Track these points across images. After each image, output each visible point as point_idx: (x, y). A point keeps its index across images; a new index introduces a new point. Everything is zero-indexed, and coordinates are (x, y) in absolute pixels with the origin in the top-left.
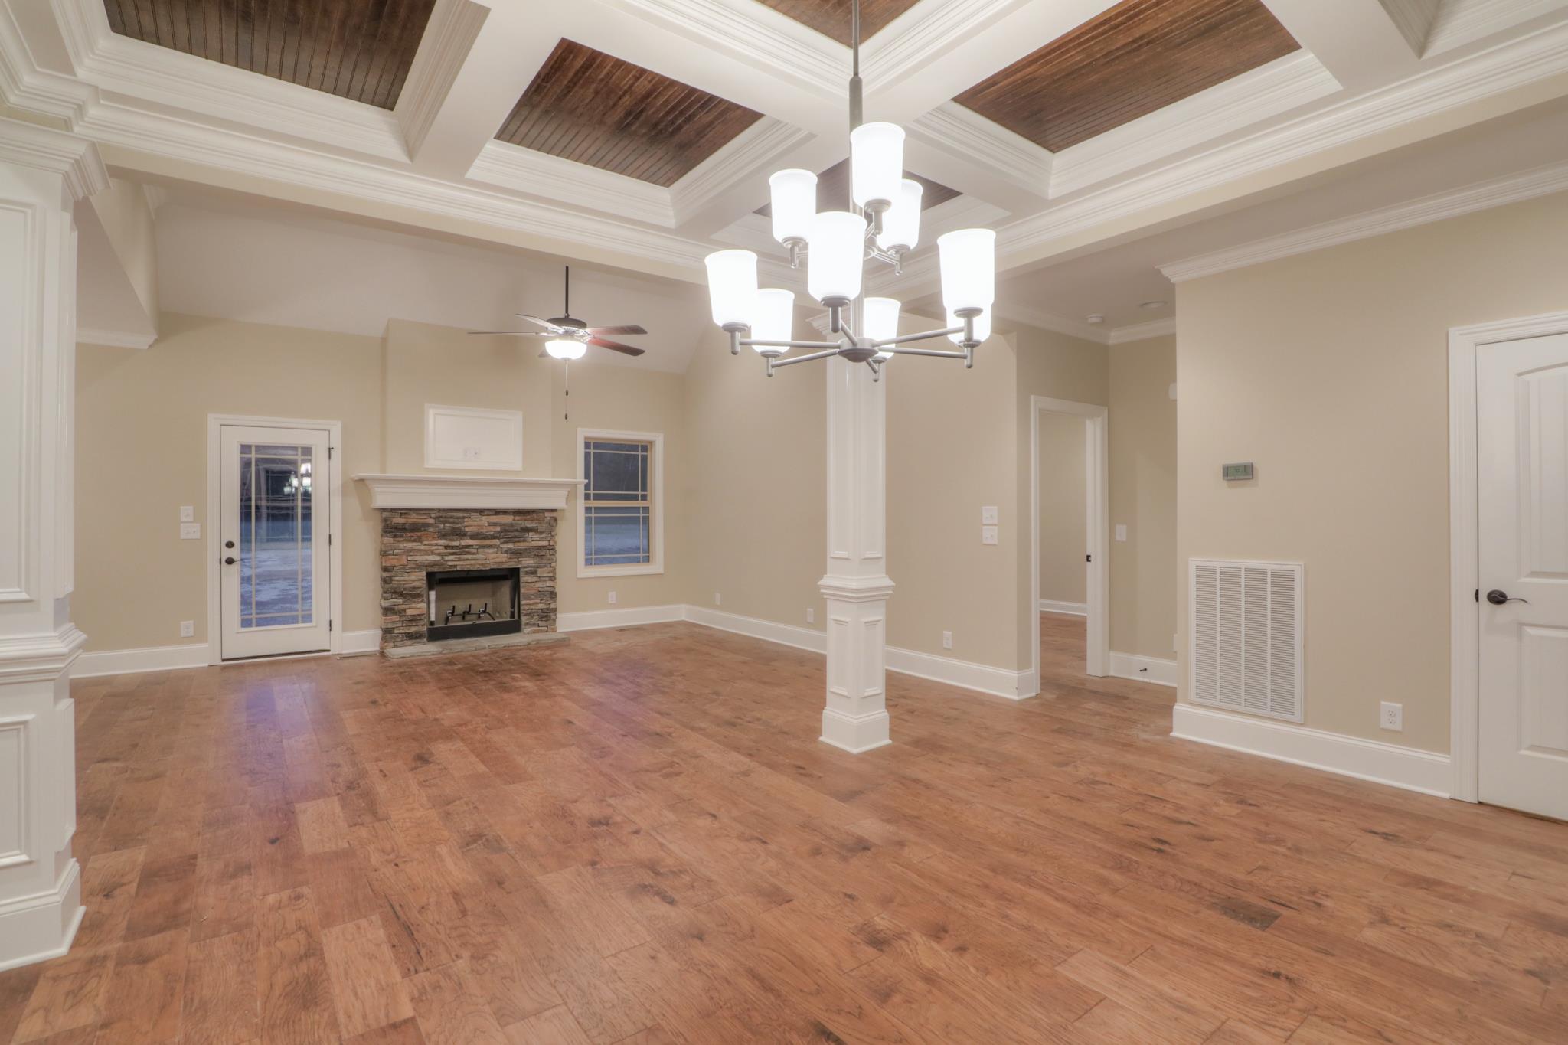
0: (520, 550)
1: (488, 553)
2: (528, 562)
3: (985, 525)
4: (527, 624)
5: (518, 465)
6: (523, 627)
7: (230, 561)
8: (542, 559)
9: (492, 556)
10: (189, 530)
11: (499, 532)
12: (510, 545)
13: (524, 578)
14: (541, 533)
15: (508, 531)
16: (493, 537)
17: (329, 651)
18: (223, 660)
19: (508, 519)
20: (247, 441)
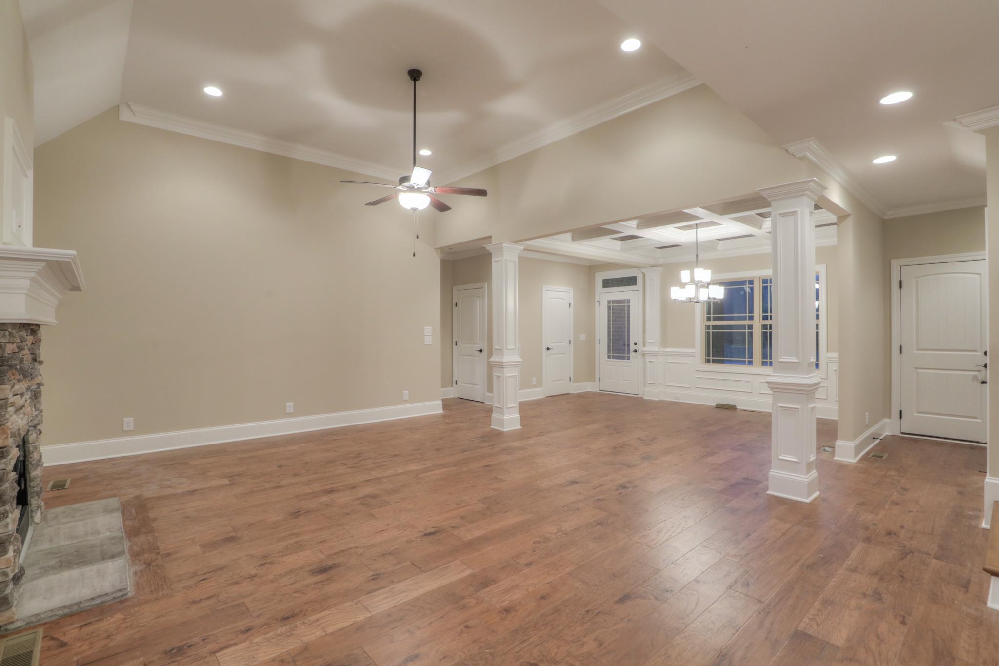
3: (430, 336)
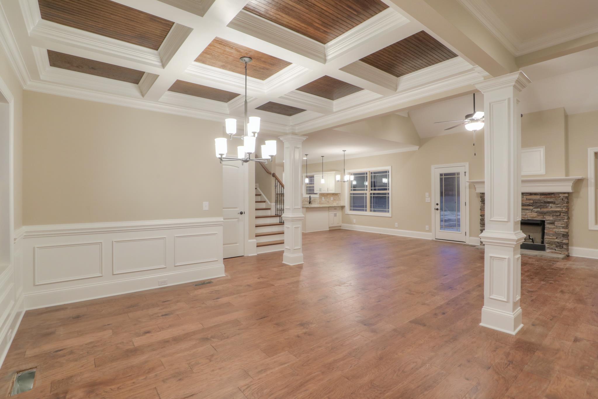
0: (545, 212)
1: (526, 212)
2: (548, 218)
4: (548, 248)
5: (542, 171)
6: (546, 249)
7: (437, 209)
8: (558, 217)
9: (529, 214)
10: (428, 200)
11: (532, 203)
12: (539, 209)
13: (547, 226)
14: (558, 204)
15: (536, 203)
16: (529, 205)
17: (465, 242)
18: (436, 239)
19: (538, 197)
20: (442, 172)
